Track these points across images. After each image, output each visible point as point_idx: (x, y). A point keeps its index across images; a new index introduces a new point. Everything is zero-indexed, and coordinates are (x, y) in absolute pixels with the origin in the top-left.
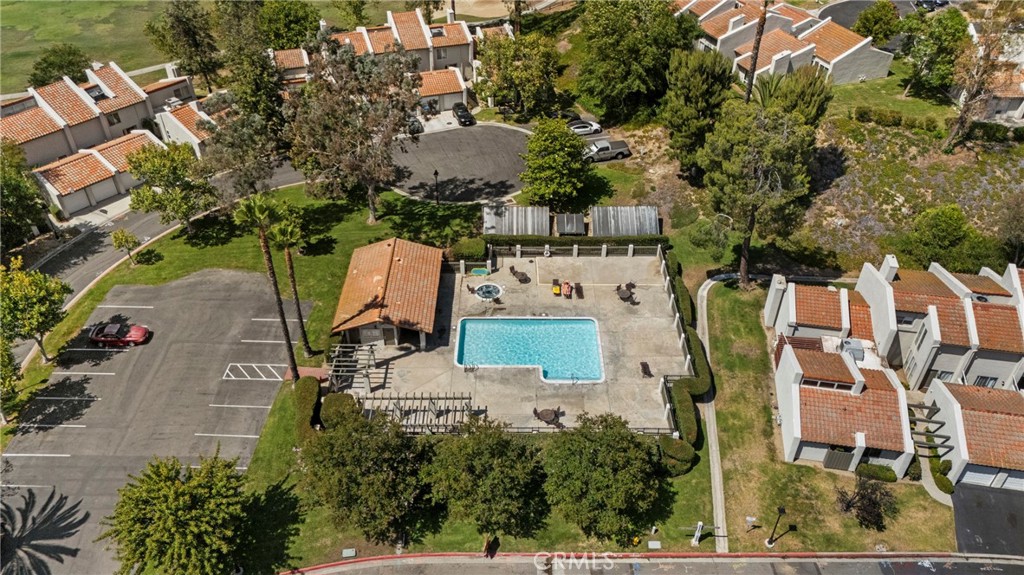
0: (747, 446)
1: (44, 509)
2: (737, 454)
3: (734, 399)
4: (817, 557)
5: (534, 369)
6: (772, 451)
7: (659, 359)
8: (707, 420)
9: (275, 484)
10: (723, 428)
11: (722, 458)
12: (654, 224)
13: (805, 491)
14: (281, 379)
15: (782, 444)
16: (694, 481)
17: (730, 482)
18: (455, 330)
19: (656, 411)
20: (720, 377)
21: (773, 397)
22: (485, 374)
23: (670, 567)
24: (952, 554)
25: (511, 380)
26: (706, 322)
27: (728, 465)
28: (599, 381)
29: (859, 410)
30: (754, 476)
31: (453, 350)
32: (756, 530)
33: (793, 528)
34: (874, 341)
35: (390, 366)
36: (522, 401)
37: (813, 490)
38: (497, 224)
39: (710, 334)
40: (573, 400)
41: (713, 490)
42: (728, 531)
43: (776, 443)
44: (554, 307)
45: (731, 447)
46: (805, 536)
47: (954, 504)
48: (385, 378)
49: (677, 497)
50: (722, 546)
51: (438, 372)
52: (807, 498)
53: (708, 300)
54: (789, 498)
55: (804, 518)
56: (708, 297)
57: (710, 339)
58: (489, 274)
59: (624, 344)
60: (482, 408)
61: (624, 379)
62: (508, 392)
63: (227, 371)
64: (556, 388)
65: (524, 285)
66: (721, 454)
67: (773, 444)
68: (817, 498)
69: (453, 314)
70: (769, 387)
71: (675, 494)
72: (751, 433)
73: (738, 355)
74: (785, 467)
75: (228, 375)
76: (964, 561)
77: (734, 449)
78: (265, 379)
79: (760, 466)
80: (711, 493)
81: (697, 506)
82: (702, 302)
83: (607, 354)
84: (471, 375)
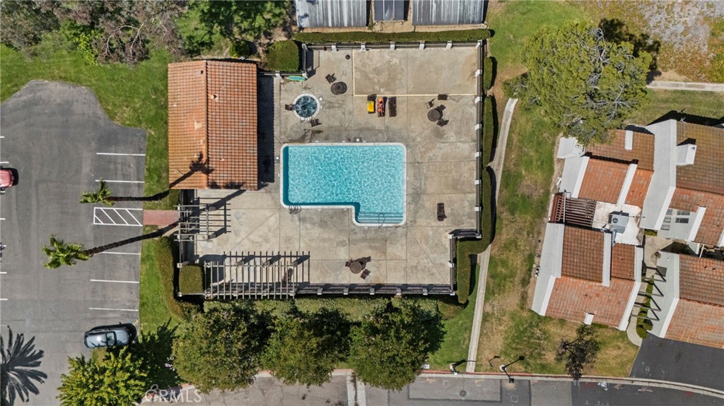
0: (506, 294)
1: (10, 343)
2: (497, 301)
3: (506, 247)
4: (532, 376)
5: (348, 209)
6: (524, 298)
7: (455, 197)
8: (481, 264)
9: (162, 325)
10: (492, 276)
11: (485, 301)
12: (478, 10)
13: (538, 333)
14: (141, 225)
15: (533, 294)
16: (460, 322)
17: (486, 323)
18: (279, 161)
19: (442, 256)
20: (502, 220)
21: (540, 244)
22: (307, 216)
23: (434, 380)
24: (624, 378)
25: (329, 223)
26: (504, 148)
27: (489, 309)
28: (400, 224)
29: (598, 295)
30: (505, 321)
31: (278, 187)
32: (496, 359)
33: (522, 358)
34: (642, 208)
35: (228, 207)
36: (337, 245)
37: (545, 333)
38: (310, 10)
39: (504, 165)
40: (377, 245)
41: (473, 327)
42: (477, 359)
43: (530, 291)
44: (368, 129)
45: (494, 293)
46: (528, 364)
47: (642, 344)
48: (225, 221)
49: (445, 335)
50: (471, 367)
51: (268, 214)
52: (539, 338)
53: (513, 118)
54: (526, 338)
55: (531, 353)
56: (514, 114)
57: (503, 172)
58: (306, 79)
59: (426, 178)
60: (306, 253)
61: (421, 221)
62: (326, 236)
63: (95, 216)
64: (366, 231)
65: (340, 97)
66: (485, 298)
67: (526, 293)
68: (545, 339)
69: (276, 141)
70: (539, 233)
71: (445, 333)
72: (511, 282)
73: (523, 197)
74: (530, 314)
75: (97, 221)
76: (630, 383)
77: (496, 295)
78: (128, 225)
79: (512, 314)
80: (471, 330)
81: (459, 341)
82: (507, 120)
83: (411, 191)
84: (296, 216)
